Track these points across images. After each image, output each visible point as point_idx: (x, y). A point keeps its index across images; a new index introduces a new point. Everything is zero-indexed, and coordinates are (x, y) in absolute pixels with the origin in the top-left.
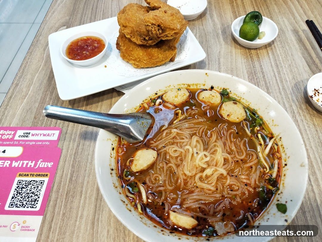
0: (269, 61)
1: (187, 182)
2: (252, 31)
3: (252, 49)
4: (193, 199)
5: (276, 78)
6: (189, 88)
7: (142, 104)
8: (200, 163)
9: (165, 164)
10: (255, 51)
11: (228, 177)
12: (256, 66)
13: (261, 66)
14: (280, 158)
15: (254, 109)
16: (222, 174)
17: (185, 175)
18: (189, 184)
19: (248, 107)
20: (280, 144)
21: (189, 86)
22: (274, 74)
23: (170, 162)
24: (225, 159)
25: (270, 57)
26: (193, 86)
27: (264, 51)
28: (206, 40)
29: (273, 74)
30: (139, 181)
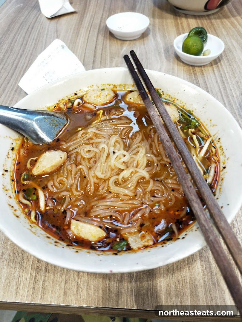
0: (214, 78)
1: (99, 187)
2: (195, 45)
3: (197, 66)
4: (104, 205)
5: (221, 93)
6: (115, 89)
7: (57, 104)
8: (116, 164)
9: (74, 166)
10: (200, 68)
11: (152, 182)
12: (200, 82)
13: (206, 82)
14: (217, 162)
15: (189, 110)
16: (143, 178)
17: (97, 178)
18: (100, 188)
19: (183, 108)
20: (218, 146)
21: (115, 86)
22: (220, 90)
23: (80, 164)
24: (148, 161)
25: (216, 74)
26: (120, 87)
27: (210, 69)
28: (147, 58)
29: (218, 90)
30: (39, 185)
